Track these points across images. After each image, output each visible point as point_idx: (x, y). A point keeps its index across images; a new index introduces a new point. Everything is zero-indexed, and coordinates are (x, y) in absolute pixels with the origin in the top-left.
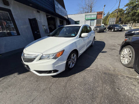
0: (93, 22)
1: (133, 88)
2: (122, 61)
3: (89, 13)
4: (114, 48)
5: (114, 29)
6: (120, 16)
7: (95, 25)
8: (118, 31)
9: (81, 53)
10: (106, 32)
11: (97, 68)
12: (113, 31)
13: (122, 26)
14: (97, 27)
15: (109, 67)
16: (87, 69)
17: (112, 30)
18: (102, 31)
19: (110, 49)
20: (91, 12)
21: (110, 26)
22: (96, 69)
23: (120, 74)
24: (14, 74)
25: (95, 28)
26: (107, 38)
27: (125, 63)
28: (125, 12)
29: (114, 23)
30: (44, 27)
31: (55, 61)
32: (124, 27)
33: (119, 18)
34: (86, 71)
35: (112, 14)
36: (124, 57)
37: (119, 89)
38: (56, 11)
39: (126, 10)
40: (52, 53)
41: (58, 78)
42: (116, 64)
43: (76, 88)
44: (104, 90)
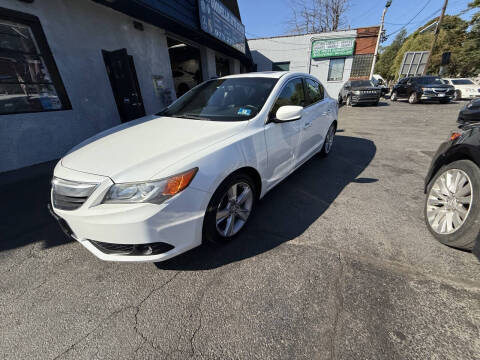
0: (341, 65)
1: (465, 336)
2: (430, 219)
3: (328, 35)
4: (408, 165)
5: (419, 94)
6: (446, 46)
7: (347, 76)
8: (434, 100)
9: (272, 180)
10: (386, 104)
11: (329, 244)
12: (414, 103)
13: (451, 84)
14: (354, 85)
15: (376, 242)
16: (291, 242)
17: (411, 99)
18: (370, 101)
19: (394, 169)
20: (335, 29)
21: (404, 82)
22: (323, 244)
23: (418, 274)
24: (30, 247)
25: (347, 88)
26: (388, 128)
27: (443, 230)
28: (469, 30)
29: (422, 71)
30: (160, 82)
31: (156, 209)
32: (457, 87)
33: (442, 53)
34: (283, 250)
35: (416, 35)
36: (441, 206)
37: (403, 337)
38: (204, 23)
39: (472, 23)
40: (147, 179)
41: (174, 272)
42: (406, 229)
43: (232, 316)
44: (343, 335)
